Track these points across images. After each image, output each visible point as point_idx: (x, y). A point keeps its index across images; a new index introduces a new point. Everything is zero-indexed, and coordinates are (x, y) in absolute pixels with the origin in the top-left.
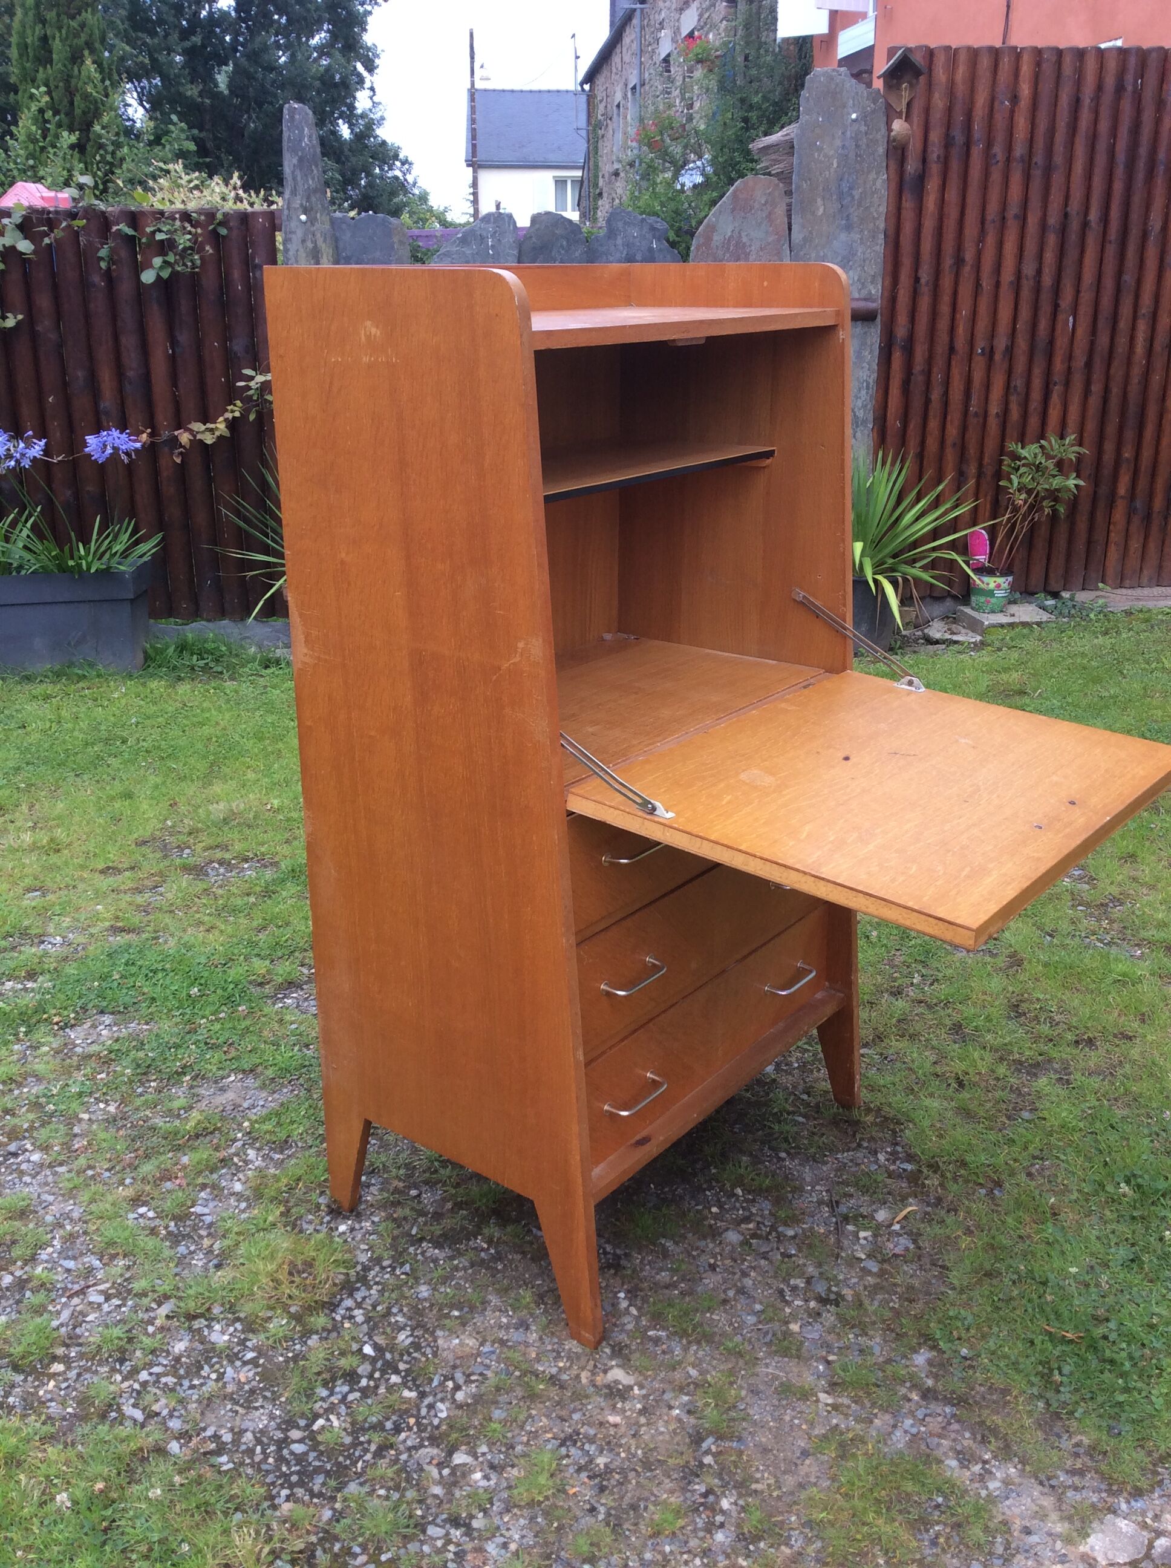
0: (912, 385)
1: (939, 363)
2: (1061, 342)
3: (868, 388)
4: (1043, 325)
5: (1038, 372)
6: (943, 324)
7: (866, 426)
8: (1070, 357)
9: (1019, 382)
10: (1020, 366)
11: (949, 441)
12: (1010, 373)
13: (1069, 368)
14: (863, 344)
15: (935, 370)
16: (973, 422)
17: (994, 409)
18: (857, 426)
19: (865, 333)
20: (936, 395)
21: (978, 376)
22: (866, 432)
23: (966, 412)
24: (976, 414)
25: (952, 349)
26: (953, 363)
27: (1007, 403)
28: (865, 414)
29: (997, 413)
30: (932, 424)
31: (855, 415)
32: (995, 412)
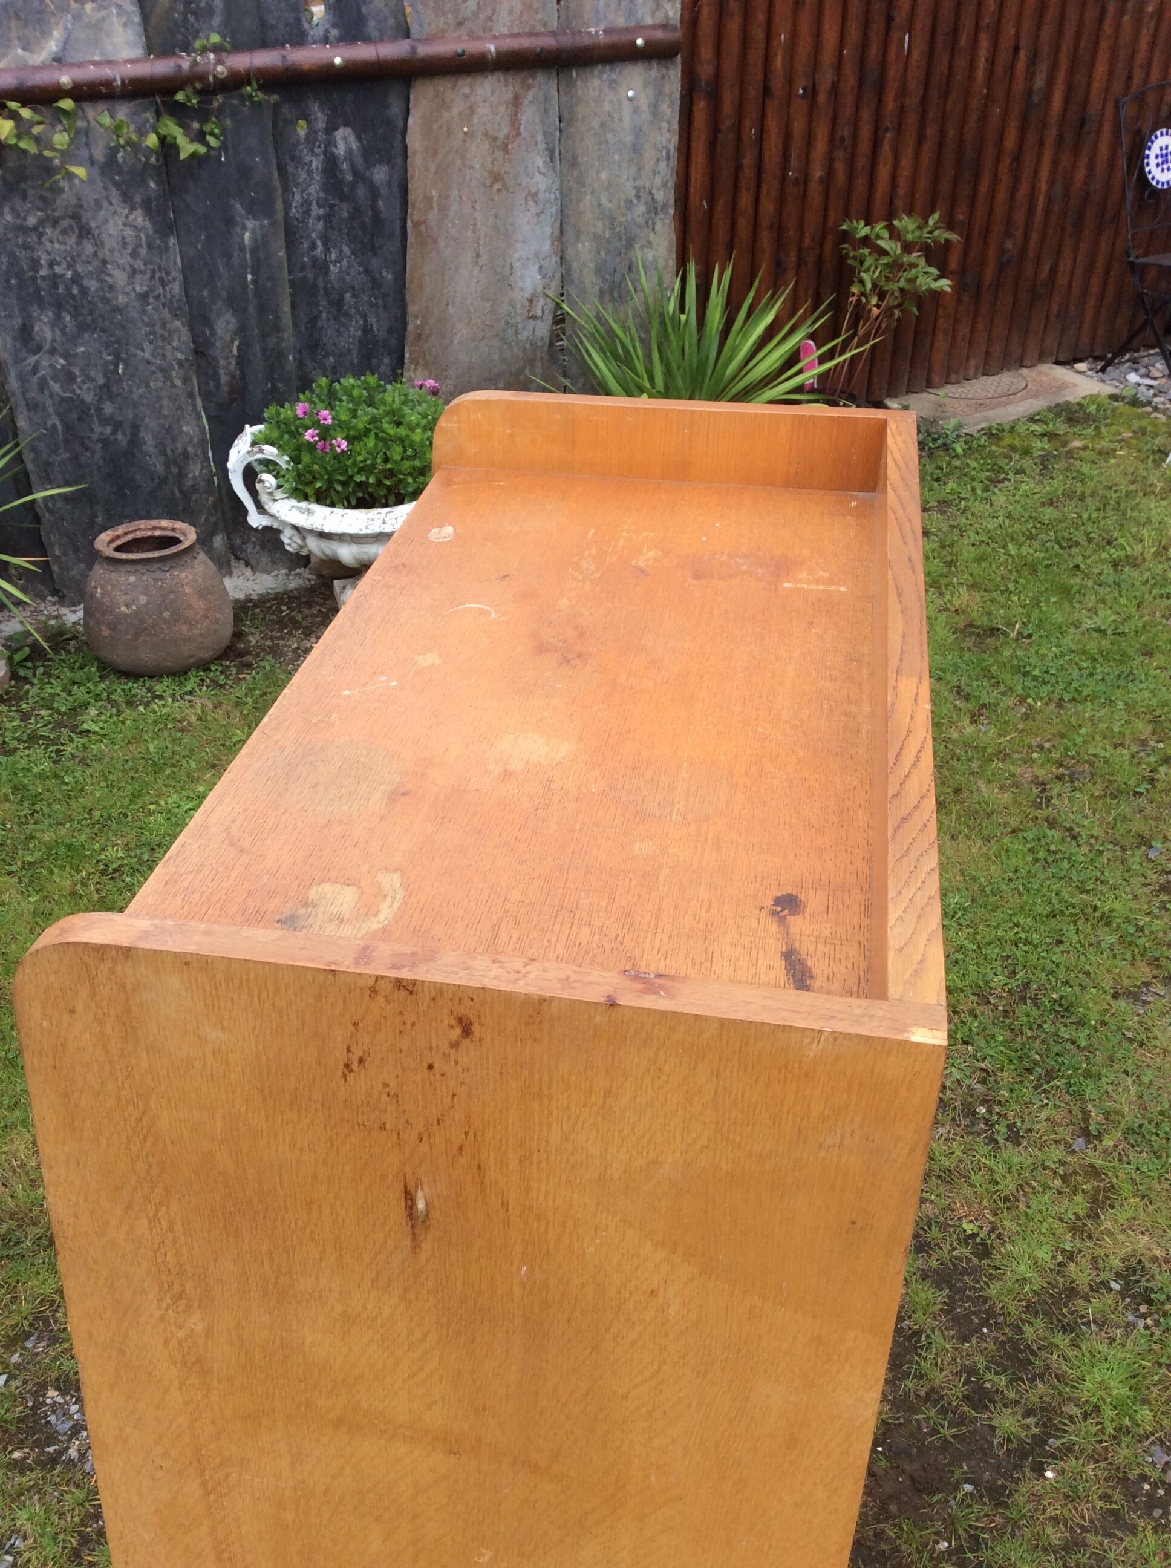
0: (719, 146)
1: (752, 111)
2: (893, 72)
3: (668, 159)
4: (874, 50)
5: (866, 115)
6: (755, 56)
7: (666, 213)
8: (903, 92)
9: (845, 132)
10: (847, 112)
11: (765, 222)
12: (835, 118)
13: (902, 107)
14: (660, 93)
15: (747, 122)
16: (792, 192)
17: (817, 172)
18: (656, 214)
19: (663, 77)
20: (748, 161)
21: (798, 127)
22: (667, 221)
23: (783, 180)
24: (796, 181)
25: (766, 91)
26: (769, 111)
27: (830, 161)
28: (665, 195)
29: (821, 177)
30: (744, 199)
31: (653, 199)
32: (818, 175)
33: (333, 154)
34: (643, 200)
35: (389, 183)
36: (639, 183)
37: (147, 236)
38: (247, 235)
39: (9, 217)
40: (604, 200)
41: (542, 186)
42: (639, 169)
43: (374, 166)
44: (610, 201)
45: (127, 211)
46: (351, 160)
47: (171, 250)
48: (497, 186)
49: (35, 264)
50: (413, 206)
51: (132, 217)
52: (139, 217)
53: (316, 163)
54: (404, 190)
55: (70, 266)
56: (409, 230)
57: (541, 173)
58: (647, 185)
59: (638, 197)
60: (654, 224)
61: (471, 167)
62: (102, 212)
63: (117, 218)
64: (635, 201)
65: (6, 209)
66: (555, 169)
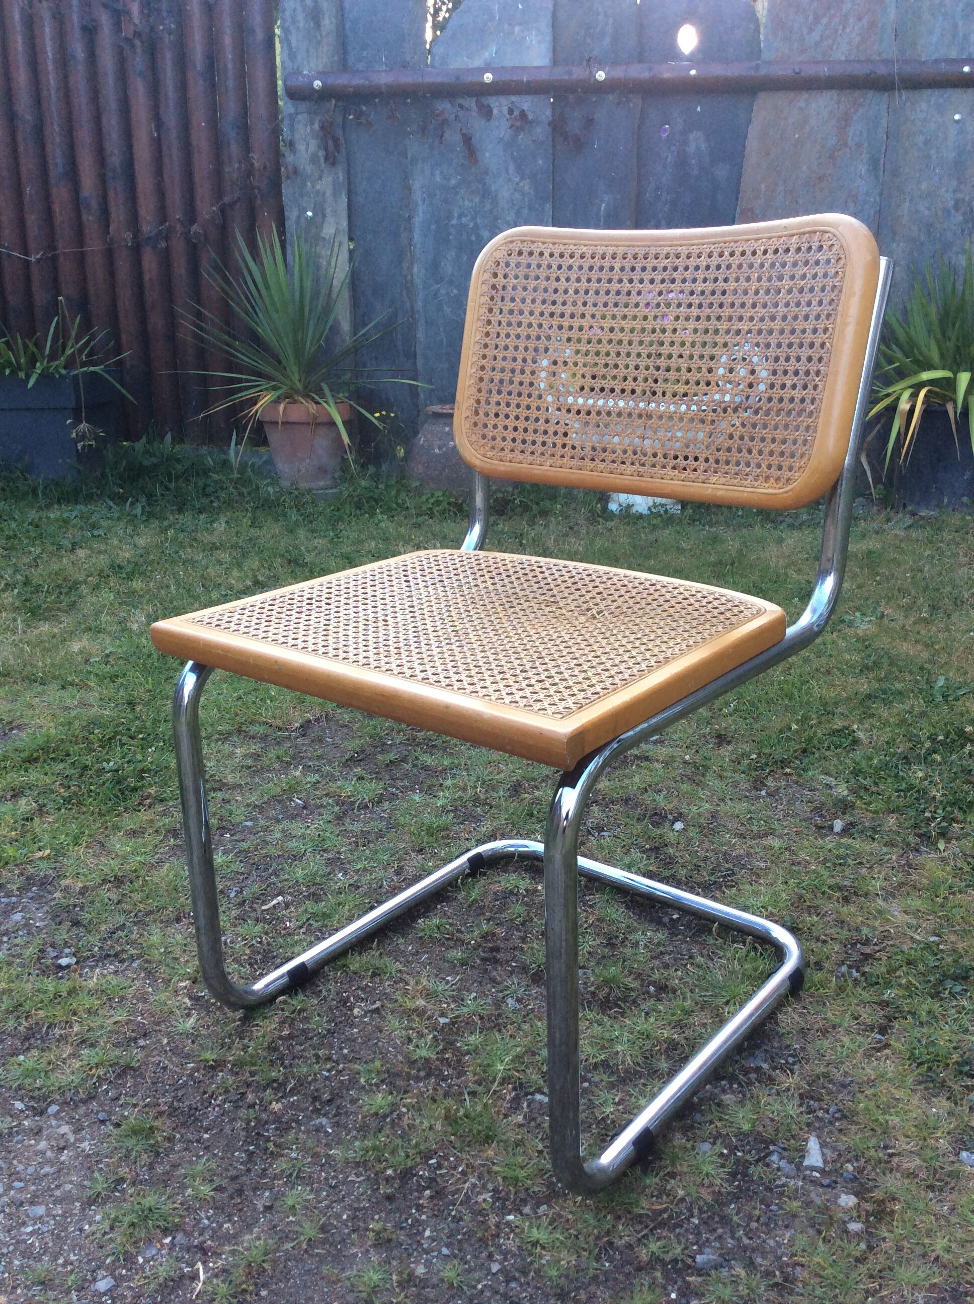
31: (971, 212)
33: (684, 151)
34: (961, 212)
35: (728, 180)
36: (960, 195)
38: (603, 207)
39: (438, 179)
40: (921, 207)
41: (863, 190)
42: (960, 183)
43: (718, 164)
44: (929, 209)
45: (518, 179)
46: (700, 158)
47: (546, 213)
49: (449, 217)
50: (743, 196)
51: (521, 184)
52: (526, 185)
53: (671, 158)
54: (738, 182)
55: (474, 219)
56: (737, 215)
57: (862, 178)
58: (967, 199)
59: (956, 207)
61: (798, 168)
62: (502, 179)
63: (510, 184)
64: (953, 212)
65: (438, 172)
66: (877, 177)
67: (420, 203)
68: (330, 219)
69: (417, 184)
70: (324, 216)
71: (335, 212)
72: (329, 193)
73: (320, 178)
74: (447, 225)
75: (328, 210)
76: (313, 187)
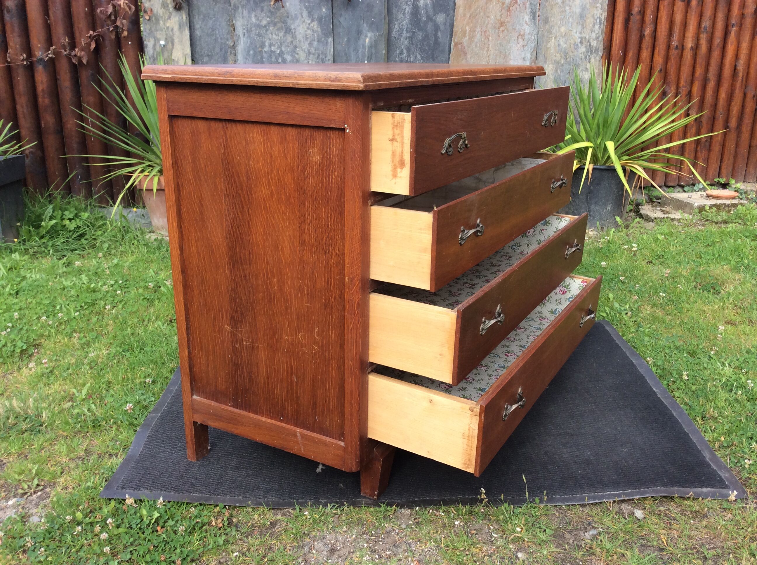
0: (631, 23)
3: (600, 24)
5: (721, 16)
7: (597, 54)
9: (706, 23)
10: (708, 12)
11: (657, 68)
12: (701, 16)
13: (743, 13)
15: (648, 12)
16: (674, 53)
17: (689, 43)
18: (591, 54)
20: (648, 32)
21: (678, 18)
22: (598, 58)
23: (669, 47)
24: (677, 48)
26: (661, 7)
27: (698, 39)
28: (598, 44)
29: (692, 47)
30: (644, 54)
31: (590, 45)
32: (690, 46)
33: (417, 5)
34: (584, 45)
35: (445, 24)
36: (583, 35)
37: (318, 36)
38: (367, 39)
39: (254, 20)
40: (562, 43)
41: (527, 32)
42: (583, 28)
43: (438, 14)
44: (566, 44)
45: (309, 22)
46: (427, 10)
47: (329, 44)
48: (501, 29)
49: (263, 45)
50: (456, 35)
51: (312, 25)
52: (315, 25)
53: (408, 9)
54: (452, 26)
55: (280, 47)
56: (452, 47)
57: (527, 24)
58: (587, 37)
59: (581, 42)
60: (590, 59)
61: (488, 17)
62: (298, 21)
63: (304, 24)
64: (580, 45)
65: (253, 15)
66: (535, 23)
67: (241, 36)
68: (177, 46)
69: (239, 24)
70: (173, 44)
71: (181, 41)
72: (176, 28)
73: (169, 18)
74: (261, 52)
75: (176, 41)
76: (164, 24)
